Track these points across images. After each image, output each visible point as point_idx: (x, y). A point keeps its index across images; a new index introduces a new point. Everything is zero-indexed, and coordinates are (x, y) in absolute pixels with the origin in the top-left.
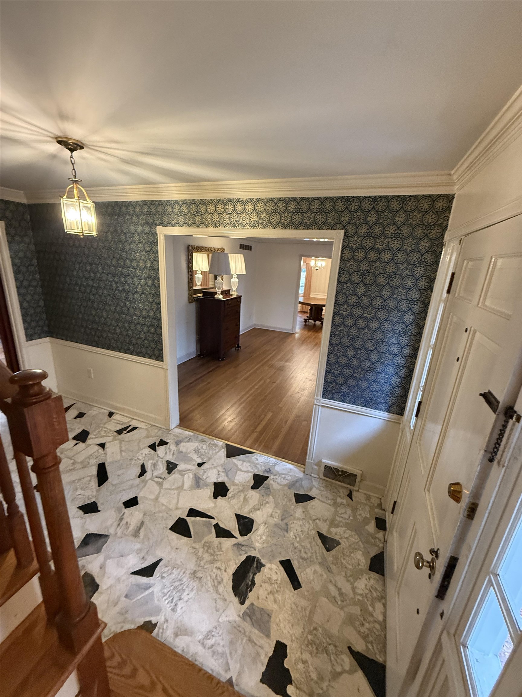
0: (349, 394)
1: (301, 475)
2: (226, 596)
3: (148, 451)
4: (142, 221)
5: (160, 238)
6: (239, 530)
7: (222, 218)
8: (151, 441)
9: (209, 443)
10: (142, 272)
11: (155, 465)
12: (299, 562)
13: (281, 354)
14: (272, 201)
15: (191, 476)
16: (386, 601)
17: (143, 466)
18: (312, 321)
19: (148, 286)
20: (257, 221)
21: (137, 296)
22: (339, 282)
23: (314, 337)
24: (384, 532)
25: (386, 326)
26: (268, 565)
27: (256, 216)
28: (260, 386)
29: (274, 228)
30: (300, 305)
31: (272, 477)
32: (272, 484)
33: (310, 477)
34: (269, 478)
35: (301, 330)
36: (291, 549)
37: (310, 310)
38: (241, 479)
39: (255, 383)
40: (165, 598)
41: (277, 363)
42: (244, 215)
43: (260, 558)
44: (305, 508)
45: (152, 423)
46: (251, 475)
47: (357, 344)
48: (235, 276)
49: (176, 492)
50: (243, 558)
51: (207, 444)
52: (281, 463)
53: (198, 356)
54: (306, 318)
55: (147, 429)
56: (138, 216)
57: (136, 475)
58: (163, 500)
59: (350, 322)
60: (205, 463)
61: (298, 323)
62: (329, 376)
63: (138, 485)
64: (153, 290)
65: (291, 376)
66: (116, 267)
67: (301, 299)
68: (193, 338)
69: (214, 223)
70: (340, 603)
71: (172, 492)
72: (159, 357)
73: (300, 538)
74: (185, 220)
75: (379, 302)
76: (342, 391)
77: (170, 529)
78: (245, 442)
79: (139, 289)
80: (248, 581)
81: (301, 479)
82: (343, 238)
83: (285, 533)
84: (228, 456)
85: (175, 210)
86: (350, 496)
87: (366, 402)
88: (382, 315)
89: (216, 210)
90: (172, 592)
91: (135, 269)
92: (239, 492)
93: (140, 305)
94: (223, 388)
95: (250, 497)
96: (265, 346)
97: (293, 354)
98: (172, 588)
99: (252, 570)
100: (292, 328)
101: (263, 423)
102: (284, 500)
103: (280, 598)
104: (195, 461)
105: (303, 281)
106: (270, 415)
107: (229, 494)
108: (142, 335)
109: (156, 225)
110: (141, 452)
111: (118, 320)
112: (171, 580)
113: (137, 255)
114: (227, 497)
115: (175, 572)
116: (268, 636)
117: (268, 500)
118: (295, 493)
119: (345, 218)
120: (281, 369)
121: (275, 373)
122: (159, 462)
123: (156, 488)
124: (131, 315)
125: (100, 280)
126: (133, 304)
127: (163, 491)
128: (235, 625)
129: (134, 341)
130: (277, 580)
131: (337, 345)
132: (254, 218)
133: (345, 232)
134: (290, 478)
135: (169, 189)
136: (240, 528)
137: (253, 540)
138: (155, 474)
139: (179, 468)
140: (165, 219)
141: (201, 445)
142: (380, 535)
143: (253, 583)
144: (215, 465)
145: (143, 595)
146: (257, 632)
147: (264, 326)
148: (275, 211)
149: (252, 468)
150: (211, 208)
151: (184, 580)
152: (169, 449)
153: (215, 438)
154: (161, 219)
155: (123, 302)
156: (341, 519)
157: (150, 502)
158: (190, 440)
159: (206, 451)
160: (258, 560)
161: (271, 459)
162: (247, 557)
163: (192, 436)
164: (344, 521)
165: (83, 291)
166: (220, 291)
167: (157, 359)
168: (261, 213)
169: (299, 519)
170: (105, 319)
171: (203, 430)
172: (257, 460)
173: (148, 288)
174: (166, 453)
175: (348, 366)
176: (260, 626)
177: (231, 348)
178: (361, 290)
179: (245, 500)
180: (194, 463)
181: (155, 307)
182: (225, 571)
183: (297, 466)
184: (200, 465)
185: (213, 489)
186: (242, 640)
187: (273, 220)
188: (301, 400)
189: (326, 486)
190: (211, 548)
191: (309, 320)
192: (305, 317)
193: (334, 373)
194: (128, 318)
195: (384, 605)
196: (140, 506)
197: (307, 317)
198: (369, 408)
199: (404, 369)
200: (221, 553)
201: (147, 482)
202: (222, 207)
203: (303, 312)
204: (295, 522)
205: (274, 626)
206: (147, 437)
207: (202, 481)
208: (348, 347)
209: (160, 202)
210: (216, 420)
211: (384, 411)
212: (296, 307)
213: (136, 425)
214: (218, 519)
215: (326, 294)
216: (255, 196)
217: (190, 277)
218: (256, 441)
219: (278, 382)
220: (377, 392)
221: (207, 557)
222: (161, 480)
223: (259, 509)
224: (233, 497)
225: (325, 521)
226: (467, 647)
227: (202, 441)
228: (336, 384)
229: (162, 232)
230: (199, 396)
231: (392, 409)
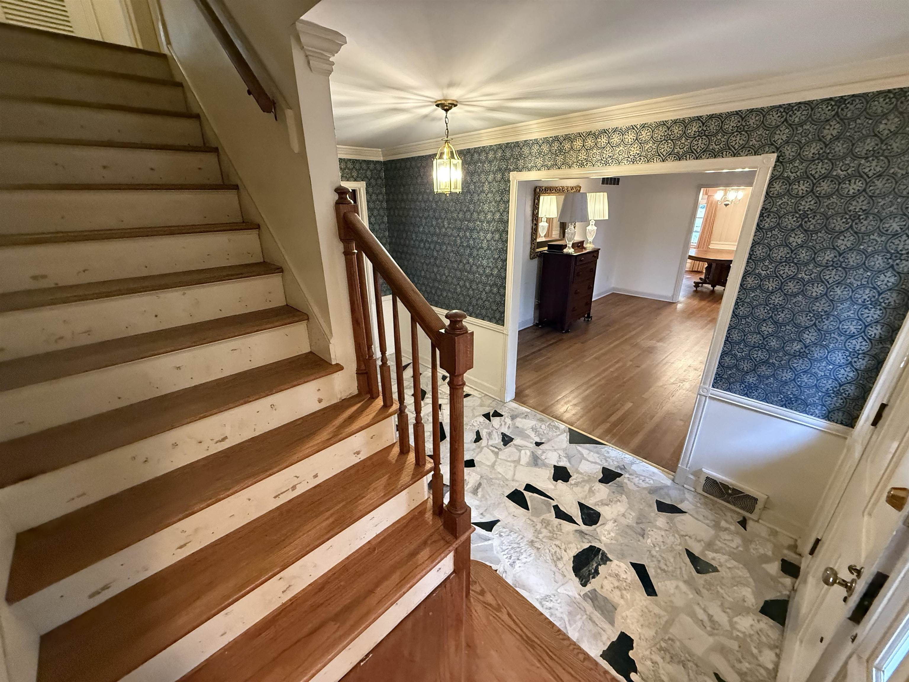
0: (757, 387)
1: (669, 482)
2: (566, 573)
3: (482, 419)
4: (494, 167)
5: (513, 185)
6: (582, 518)
7: (591, 154)
8: (486, 410)
9: (548, 423)
10: (490, 225)
11: (490, 434)
12: (656, 572)
13: (651, 332)
14: (664, 124)
15: (528, 453)
16: (781, 650)
17: (478, 433)
18: (709, 286)
19: (495, 241)
20: (638, 154)
21: (482, 252)
22: (759, 228)
23: (709, 309)
24: (794, 579)
25: (839, 292)
26: (615, 562)
27: (638, 148)
28: (617, 370)
29: (663, 161)
30: (689, 261)
31: (627, 475)
32: (626, 484)
33: (682, 488)
34: (623, 476)
35: (689, 298)
36: (646, 556)
37: (706, 268)
38: (587, 469)
39: (610, 364)
40: (503, 553)
41: (644, 342)
42: (621, 148)
43: (606, 552)
44: (672, 520)
45: (485, 392)
46: (599, 468)
47: (781, 317)
48: (592, 223)
49: (512, 465)
50: (586, 546)
51: (547, 425)
52: (641, 464)
53: (536, 325)
54: (699, 281)
55: (480, 398)
56: (490, 162)
57: (471, 440)
58: (499, 469)
59: (771, 285)
60: (543, 443)
61: (683, 287)
62: (727, 359)
63: (473, 450)
64: (500, 246)
65: (664, 362)
66: (462, 221)
67: (692, 252)
68: (532, 302)
69: (580, 162)
70: (709, 629)
71: (509, 464)
72: (500, 320)
73: (660, 548)
74: (544, 162)
75: (829, 255)
76: (746, 380)
77: (507, 497)
78: (593, 431)
79: (485, 245)
80: (590, 568)
81: (667, 487)
82: (773, 166)
83: (641, 538)
84: (571, 441)
85: (533, 151)
86: (743, 523)
87: (786, 401)
88: (832, 276)
89: (583, 146)
90: (510, 551)
91: (482, 222)
92: (583, 481)
93: (485, 262)
94: (567, 366)
95: (597, 490)
96: (627, 318)
97: (671, 332)
98: (510, 547)
99: (596, 559)
100: (673, 296)
101: (620, 413)
102: (642, 504)
103: (629, 597)
104: (533, 439)
105: (699, 223)
106: (629, 405)
107: (572, 481)
108: (484, 295)
109: (510, 171)
110: (475, 419)
111: (459, 279)
112: (508, 541)
113: (486, 207)
114: (568, 483)
115: (514, 536)
116: (612, 623)
117: (620, 499)
118: (657, 500)
119: (781, 136)
120: (651, 350)
121: (639, 355)
122: (494, 432)
123: (492, 457)
124: (474, 273)
125: (445, 235)
126: (476, 261)
127: (499, 461)
128: (575, 601)
129: (474, 302)
130: (626, 579)
131: (746, 317)
132: (635, 150)
133: (778, 157)
134: (652, 482)
135: (528, 127)
136: (583, 516)
137: (598, 532)
138: (491, 443)
139: (514, 442)
140: (521, 163)
141: (540, 424)
142: (788, 581)
143: (597, 572)
144: (556, 448)
145: (483, 544)
146: (599, 615)
147: (628, 292)
148: (667, 139)
149: (601, 461)
150: (578, 144)
151: (522, 545)
152: (504, 421)
153: (555, 420)
154: (516, 162)
155: (466, 258)
156: (724, 546)
157: (486, 468)
158: (526, 417)
159: (545, 432)
160: (604, 554)
161: (627, 456)
162: (591, 546)
163: (529, 412)
164: (727, 549)
165: (427, 248)
166: (571, 243)
167: (497, 323)
168: (646, 142)
169: (660, 529)
170: (447, 277)
171: (541, 409)
172: (608, 452)
173: (494, 243)
174: (501, 425)
175: (761, 347)
176: (602, 611)
177: (579, 319)
178: (796, 239)
179: (591, 491)
180: (532, 441)
181: (500, 264)
182: (565, 551)
183: (663, 471)
184: (538, 444)
185: (553, 471)
186: (582, 616)
187: (663, 150)
188: (678, 394)
189: (706, 504)
190: (550, 526)
191: (702, 283)
192: (697, 278)
193: (736, 355)
194: (471, 276)
195: (778, 656)
196: (477, 468)
197: (700, 279)
198: (792, 409)
199: (866, 359)
200: (561, 533)
201: (482, 448)
202: (593, 141)
203: (693, 272)
204: (655, 530)
205: (620, 618)
206: (481, 405)
207: (540, 461)
208: (765, 320)
209: (517, 144)
210: (557, 401)
211: (819, 417)
212: (682, 263)
213: (470, 393)
214: (558, 502)
215: (737, 243)
216: (638, 121)
217: (534, 227)
218: (608, 431)
219: (643, 366)
220: (809, 388)
221: (545, 532)
222: (496, 450)
223: (607, 505)
224: (576, 484)
225: (699, 541)
226: (883, 671)
227: (541, 420)
228: (738, 370)
229: (515, 177)
230: (537, 371)
231: (835, 416)
